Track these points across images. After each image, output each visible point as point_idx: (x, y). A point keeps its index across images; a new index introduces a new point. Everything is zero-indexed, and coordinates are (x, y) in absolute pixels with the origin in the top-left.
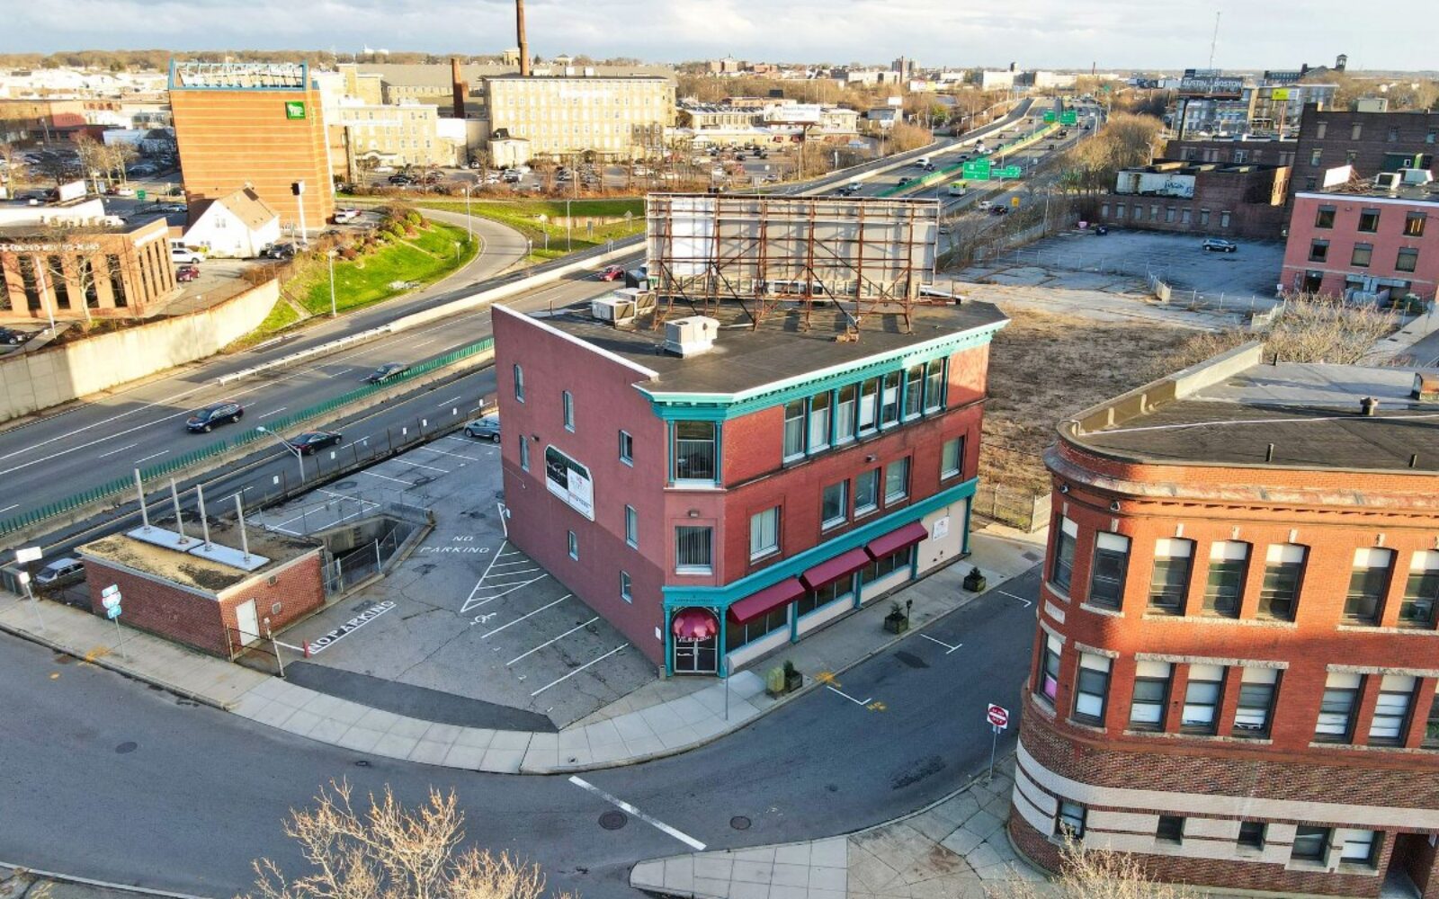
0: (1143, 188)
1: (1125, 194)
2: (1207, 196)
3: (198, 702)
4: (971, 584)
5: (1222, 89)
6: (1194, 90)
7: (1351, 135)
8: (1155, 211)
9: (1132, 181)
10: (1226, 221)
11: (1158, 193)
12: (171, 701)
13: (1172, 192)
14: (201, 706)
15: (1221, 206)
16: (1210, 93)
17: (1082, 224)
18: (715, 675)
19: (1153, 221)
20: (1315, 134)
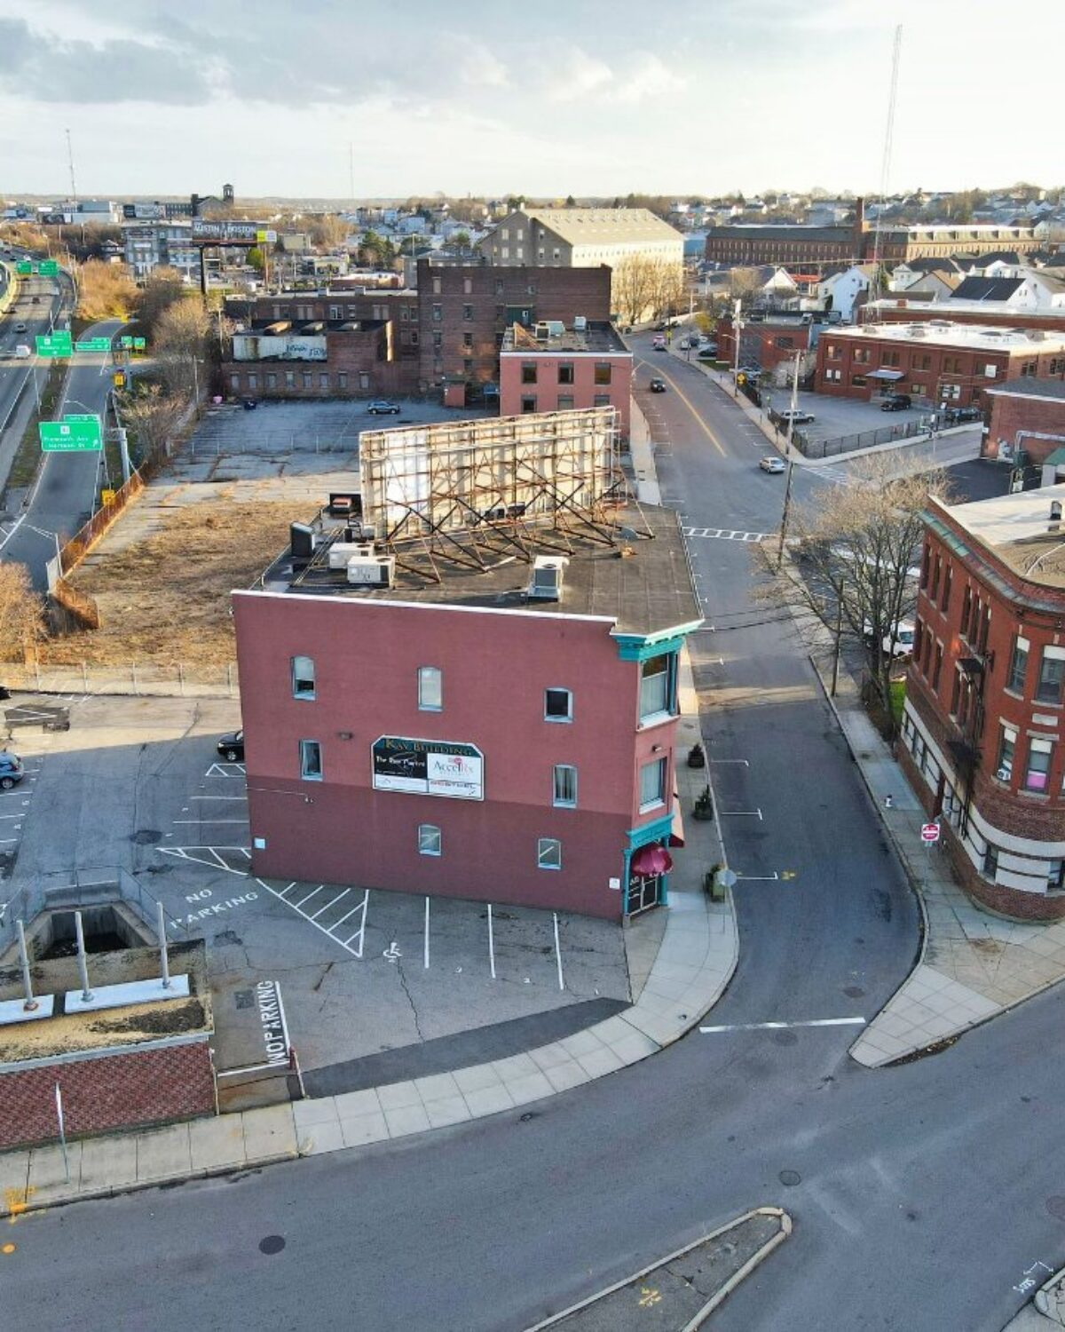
0: (263, 353)
1: (240, 361)
2: (342, 357)
3: (257, 1167)
4: (695, 761)
5: (236, 235)
6: (207, 236)
7: (463, 289)
8: (290, 377)
9: (250, 346)
10: (365, 382)
11: (281, 357)
12: (221, 1185)
13: (295, 355)
14: (265, 1170)
15: (357, 366)
16: (226, 239)
17: (218, 399)
18: (657, 906)
19: (290, 389)
20: (432, 290)
